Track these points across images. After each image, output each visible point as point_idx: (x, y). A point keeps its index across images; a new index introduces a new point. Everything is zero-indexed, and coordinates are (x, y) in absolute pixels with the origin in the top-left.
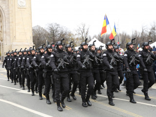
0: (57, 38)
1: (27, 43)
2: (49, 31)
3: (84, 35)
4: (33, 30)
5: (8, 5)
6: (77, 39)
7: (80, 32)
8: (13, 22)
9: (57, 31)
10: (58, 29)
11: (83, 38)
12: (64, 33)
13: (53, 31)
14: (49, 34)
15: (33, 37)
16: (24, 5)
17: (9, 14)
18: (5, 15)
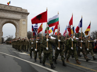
5: (19, 24)
8: (20, 30)
16: (25, 23)
18: (18, 27)
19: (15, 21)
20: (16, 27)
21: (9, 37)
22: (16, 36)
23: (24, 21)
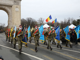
0: (31, 24)
2: (27, 21)
3: (41, 23)
4: (21, 20)
5: (12, 10)
6: (39, 24)
8: (13, 17)
10: (31, 20)
12: (34, 22)
15: (21, 23)
16: (18, 10)
17: (12, 14)
18: (10, 14)
19: (6, 8)
20: (8, 15)
21: (1, 25)
22: (9, 24)
23: (17, 7)
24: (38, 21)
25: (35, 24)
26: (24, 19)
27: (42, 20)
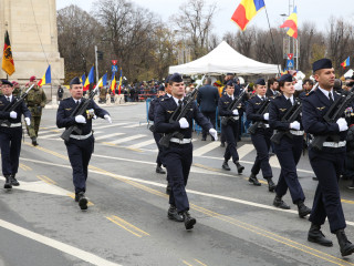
0: (125, 40)
1: (42, 55)
2: (102, 21)
3: (198, 34)
4: (60, 18)
6: (179, 43)
7: (189, 25)
9: (124, 23)
10: (127, 17)
11: (195, 42)
12: (144, 27)
13: (116, 21)
14: (102, 30)
15: (60, 38)
24: (178, 22)
25: (152, 46)
26: (78, 11)
27: (205, 12)
